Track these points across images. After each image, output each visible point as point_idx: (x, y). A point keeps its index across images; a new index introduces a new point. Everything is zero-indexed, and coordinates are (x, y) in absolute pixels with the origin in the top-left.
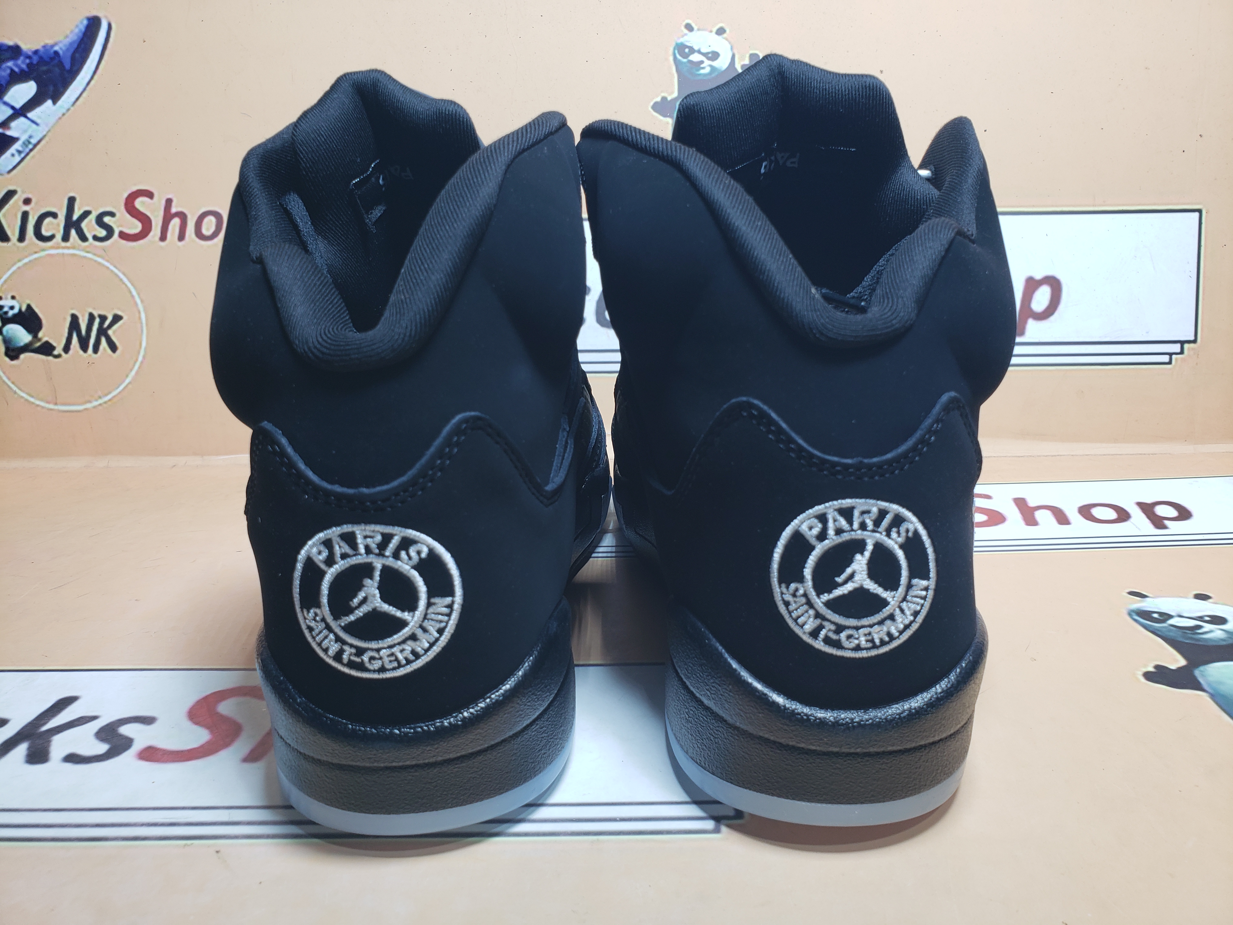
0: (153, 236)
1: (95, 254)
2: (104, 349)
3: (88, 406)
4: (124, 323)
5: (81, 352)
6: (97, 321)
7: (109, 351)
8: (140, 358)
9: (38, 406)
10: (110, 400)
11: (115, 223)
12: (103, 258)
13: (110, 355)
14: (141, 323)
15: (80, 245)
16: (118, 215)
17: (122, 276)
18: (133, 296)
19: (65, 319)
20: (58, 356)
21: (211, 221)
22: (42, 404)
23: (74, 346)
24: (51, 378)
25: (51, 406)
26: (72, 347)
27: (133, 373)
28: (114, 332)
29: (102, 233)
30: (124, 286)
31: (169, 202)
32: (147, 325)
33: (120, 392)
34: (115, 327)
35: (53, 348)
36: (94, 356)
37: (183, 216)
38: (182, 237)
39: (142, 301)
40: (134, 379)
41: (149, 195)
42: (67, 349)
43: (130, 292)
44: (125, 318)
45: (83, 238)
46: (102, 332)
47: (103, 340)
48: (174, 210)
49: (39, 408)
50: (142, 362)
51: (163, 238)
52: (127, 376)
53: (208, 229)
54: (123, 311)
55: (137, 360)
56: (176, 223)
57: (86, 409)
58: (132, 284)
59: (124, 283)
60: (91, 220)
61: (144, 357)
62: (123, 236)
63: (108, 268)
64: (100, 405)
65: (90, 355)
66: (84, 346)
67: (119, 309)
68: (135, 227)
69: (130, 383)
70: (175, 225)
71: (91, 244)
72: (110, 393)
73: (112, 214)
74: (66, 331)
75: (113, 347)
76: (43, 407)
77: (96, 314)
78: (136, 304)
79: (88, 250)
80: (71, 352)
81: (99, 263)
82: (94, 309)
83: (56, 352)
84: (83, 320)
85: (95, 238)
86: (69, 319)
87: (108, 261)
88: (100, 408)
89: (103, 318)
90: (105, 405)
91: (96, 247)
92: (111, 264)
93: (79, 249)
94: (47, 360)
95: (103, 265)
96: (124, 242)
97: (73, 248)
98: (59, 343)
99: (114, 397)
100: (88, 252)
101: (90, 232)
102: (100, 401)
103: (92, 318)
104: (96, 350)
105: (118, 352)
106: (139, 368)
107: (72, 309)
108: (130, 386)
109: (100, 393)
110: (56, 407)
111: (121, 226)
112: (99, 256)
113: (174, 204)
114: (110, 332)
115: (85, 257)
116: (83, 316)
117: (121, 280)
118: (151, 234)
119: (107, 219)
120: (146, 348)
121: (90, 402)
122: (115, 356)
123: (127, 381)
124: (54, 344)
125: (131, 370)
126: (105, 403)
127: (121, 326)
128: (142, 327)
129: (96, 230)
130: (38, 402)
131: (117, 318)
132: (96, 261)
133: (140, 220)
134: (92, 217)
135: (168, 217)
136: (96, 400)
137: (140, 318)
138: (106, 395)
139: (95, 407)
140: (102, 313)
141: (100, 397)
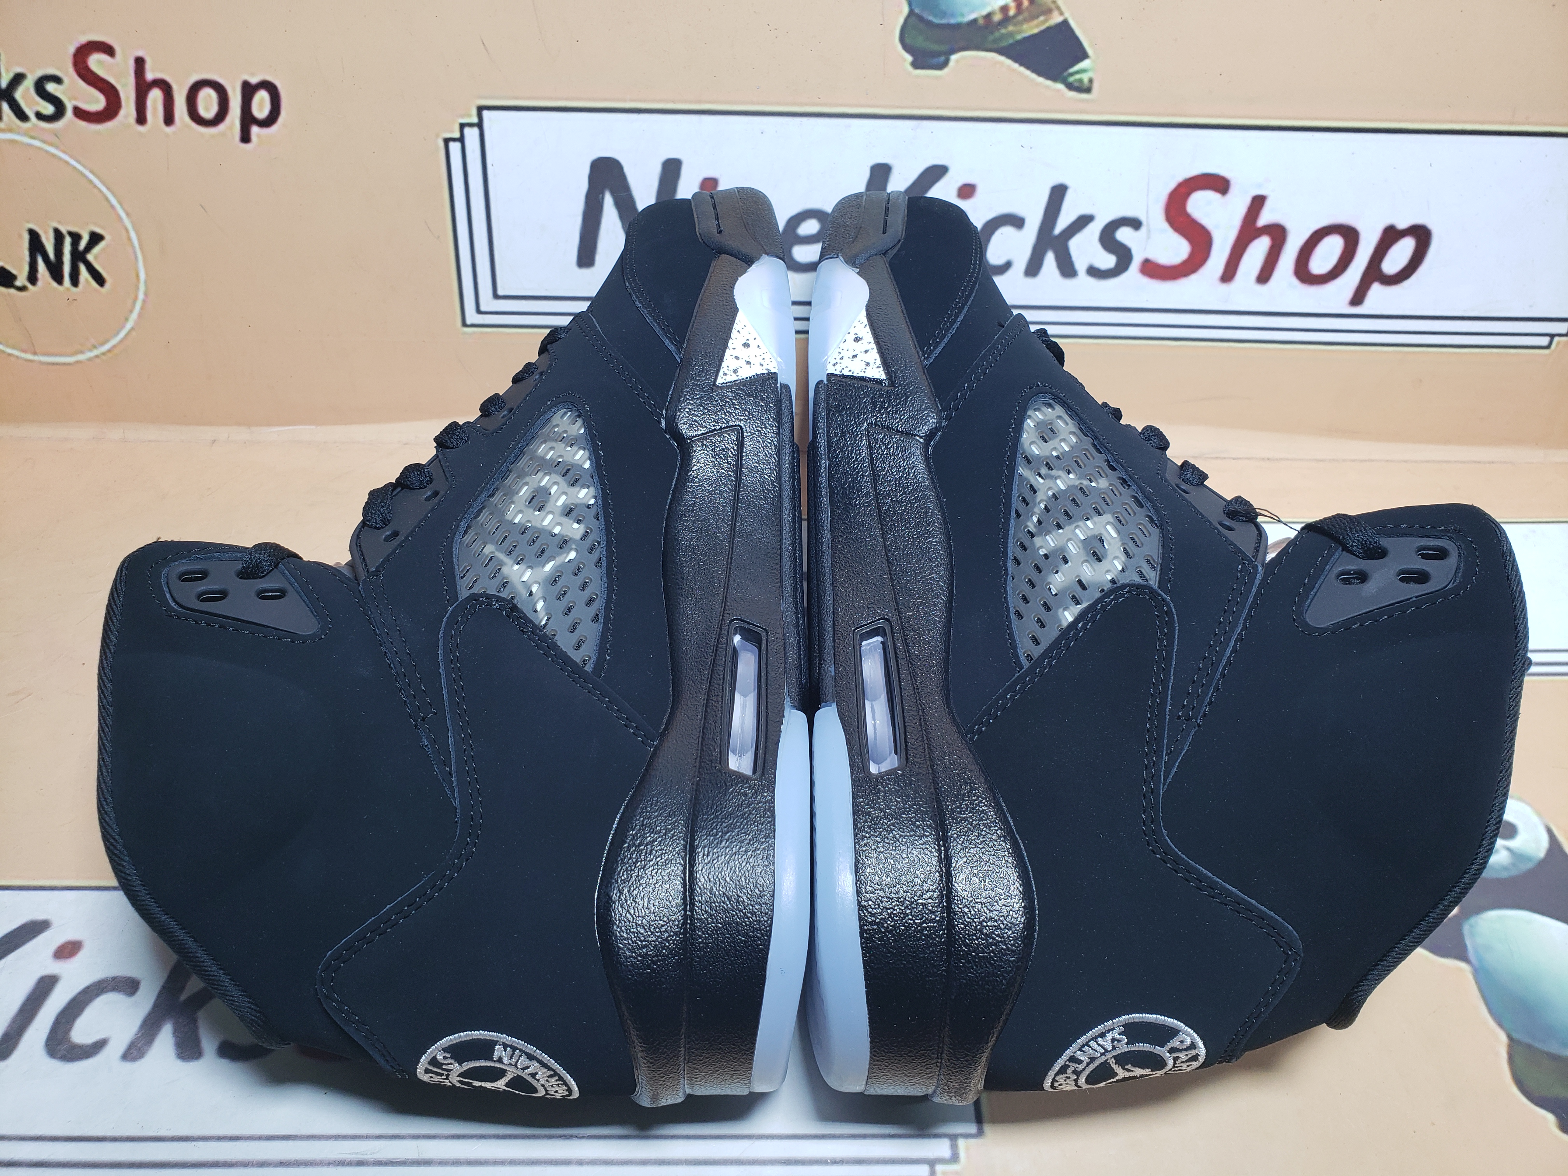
0: (126, 116)
1: (44, 142)
2: (86, 280)
3: (81, 357)
4: (107, 246)
5: (55, 284)
6: (68, 241)
7: (94, 284)
8: (141, 296)
9: (10, 355)
10: (109, 351)
11: (63, 93)
12: (57, 147)
13: (96, 290)
14: (133, 246)
15: (19, 127)
16: (66, 80)
17: (91, 177)
18: (112, 207)
19: (20, 236)
20: (23, 289)
21: (209, 96)
22: (15, 353)
23: (43, 276)
24: (20, 320)
25: (29, 356)
26: (39, 276)
27: (134, 315)
28: (96, 258)
29: (49, 109)
30: (96, 191)
31: (140, 63)
32: (141, 249)
33: (121, 341)
34: (96, 250)
35: (14, 277)
36: (74, 289)
37: (165, 87)
38: (169, 119)
39: (128, 214)
40: (137, 323)
41: (109, 50)
42: (33, 278)
43: (107, 200)
44: (108, 237)
45: (22, 116)
46: (78, 257)
47: (82, 268)
48: (150, 76)
49: (12, 359)
50: (144, 301)
51: (141, 119)
52: (127, 319)
53: (207, 109)
54: (103, 228)
55: (136, 299)
56: (155, 97)
57: (78, 362)
58: (108, 189)
59: (95, 186)
60: (28, 89)
61: (146, 294)
62: (79, 113)
63: (67, 163)
64: (97, 356)
65: (68, 289)
66: (57, 276)
67: (96, 224)
68: (96, 102)
69: (132, 329)
70: (155, 101)
71: (35, 125)
72: (106, 341)
73: (57, 80)
74: (26, 253)
75: (100, 280)
76: (17, 357)
77: (64, 230)
78: (120, 218)
79: (33, 134)
80: (40, 283)
81: (53, 155)
82: (59, 222)
83: (18, 283)
84: (47, 239)
85: (40, 116)
86: (26, 237)
87: (64, 152)
88: (97, 360)
89: (76, 238)
90: (104, 358)
91: (43, 129)
92: (71, 157)
93: (18, 133)
94: (9, 294)
95: (60, 159)
96: (83, 124)
97: (10, 130)
98: (20, 271)
99: (114, 347)
100: (33, 138)
101: (30, 108)
102: (96, 352)
103: (59, 236)
104: (75, 281)
105: (107, 285)
106: (142, 308)
107: (28, 222)
108: (134, 333)
109: (93, 341)
110: (36, 358)
111: (75, 99)
112: (51, 144)
113: (148, 66)
114: (90, 257)
115: (30, 145)
116: (46, 232)
117: (90, 181)
118: (122, 112)
119: (51, 87)
120: (146, 282)
121: (82, 352)
122: (103, 290)
123: (129, 326)
124: (14, 272)
125: (131, 311)
126: (104, 354)
127: (103, 250)
128: (135, 252)
129: (38, 104)
130: (9, 351)
131: (96, 238)
132: (47, 152)
133: (101, 90)
134: (28, 85)
135: (142, 88)
136: (90, 350)
137: (129, 239)
138: (103, 344)
139: (90, 359)
140: (74, 229)
141: (95, 347)
